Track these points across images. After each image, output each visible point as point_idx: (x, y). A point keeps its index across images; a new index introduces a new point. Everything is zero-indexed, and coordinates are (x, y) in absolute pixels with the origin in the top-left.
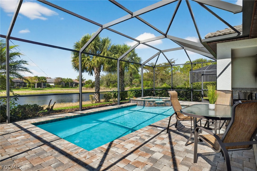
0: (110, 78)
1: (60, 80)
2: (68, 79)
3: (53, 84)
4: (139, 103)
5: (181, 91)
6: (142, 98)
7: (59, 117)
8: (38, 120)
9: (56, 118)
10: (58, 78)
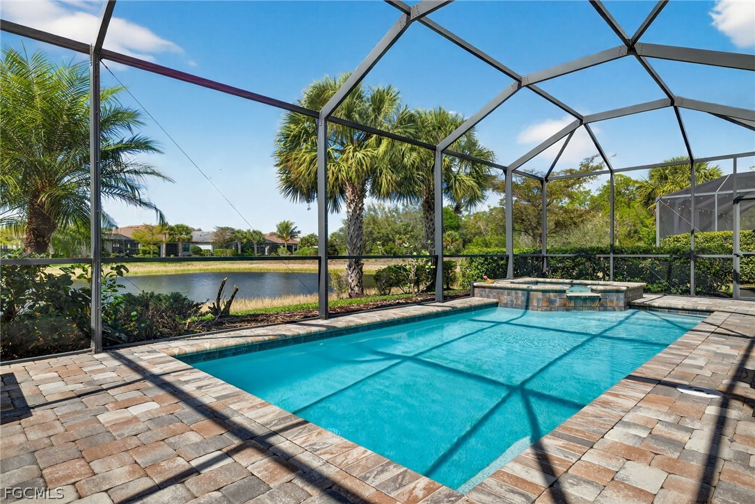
0: (373, 228)
1: (228, 236)
2: (251, 231)
3: (209, 247)
4: (505, 298)
5: (650, 258)
6: (512, 283)
7: (261, 338)
8: (192, 345)
9: (250, 340)
10: (222, 229)
